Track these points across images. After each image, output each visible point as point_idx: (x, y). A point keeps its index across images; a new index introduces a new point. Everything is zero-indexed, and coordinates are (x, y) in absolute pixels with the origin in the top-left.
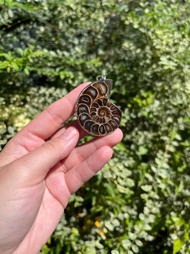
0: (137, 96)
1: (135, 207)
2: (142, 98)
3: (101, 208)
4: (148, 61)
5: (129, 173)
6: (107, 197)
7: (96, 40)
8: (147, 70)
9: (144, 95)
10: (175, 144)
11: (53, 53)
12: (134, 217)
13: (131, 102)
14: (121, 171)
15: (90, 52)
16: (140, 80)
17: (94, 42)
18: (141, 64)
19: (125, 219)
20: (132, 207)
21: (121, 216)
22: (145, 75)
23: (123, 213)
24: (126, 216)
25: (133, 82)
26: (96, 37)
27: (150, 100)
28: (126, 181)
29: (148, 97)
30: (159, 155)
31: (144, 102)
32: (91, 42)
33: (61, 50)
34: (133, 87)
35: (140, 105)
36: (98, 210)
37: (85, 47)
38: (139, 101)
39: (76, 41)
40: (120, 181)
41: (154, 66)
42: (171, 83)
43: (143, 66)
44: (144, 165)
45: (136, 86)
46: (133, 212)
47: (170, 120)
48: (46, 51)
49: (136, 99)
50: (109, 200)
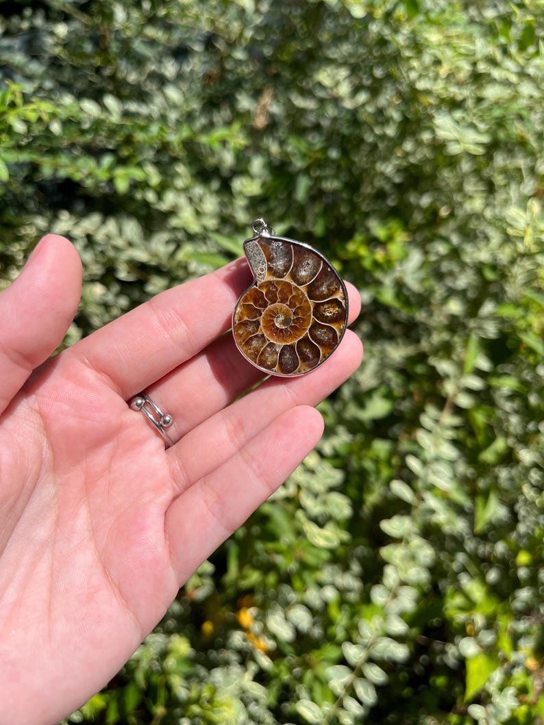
0: (359, 237)
1: (356, 568)
2: (373, 242)
3: (254, 577)
4: (391, 131)
5: (337, 477)
6: (270, 546)
7: (229, 65)
8: (385, 159)
9: (379, 231)
10: (476, 383)
11: (90, 107)
12: (352, 597)
13: (342, 254)
14: (312, 472)
15: (211, 104)
16: (367, 189)
17: (223, 70)
18: (369, 138)
19: (326, 604)
20: (346, 568)
21: (313, 596)
22: (382, 174)
23: (320, 585)
24: (330, 594)
25: (345, 195)
26: (229, 56)
27: (395, 249)
28: (325, 503)
29: (390, 238)
30: (426, 420)
31: (379, 255)
32: (215, 71)
33: (120, 97)
34: (344, 209)
35: (367, 263)
36: (245, 584)
37: (197, 86)
38: (363, 251)
39: (170, 69)
40: (307, 501)
41: (408, 146)
42: (457, 198)
43: (374, 147)
44: (381, 447)
45: (354, 207)
46: (350, 581)
47: (455, 307)
48: (68, 100)
49: (355, 247)
50: (278, 552)
